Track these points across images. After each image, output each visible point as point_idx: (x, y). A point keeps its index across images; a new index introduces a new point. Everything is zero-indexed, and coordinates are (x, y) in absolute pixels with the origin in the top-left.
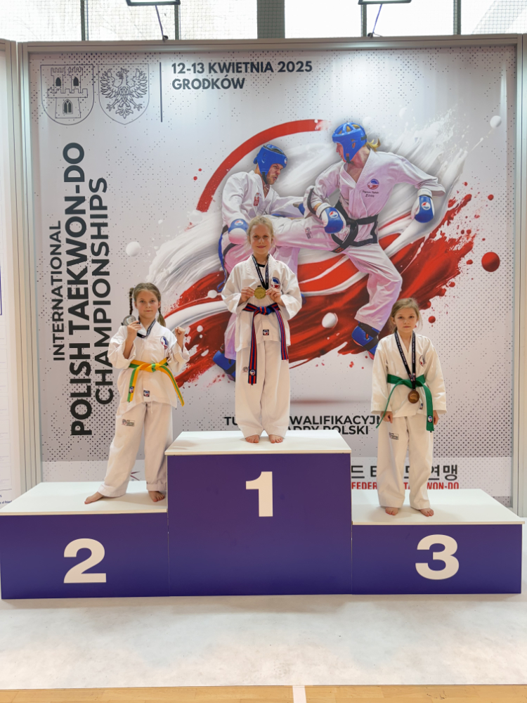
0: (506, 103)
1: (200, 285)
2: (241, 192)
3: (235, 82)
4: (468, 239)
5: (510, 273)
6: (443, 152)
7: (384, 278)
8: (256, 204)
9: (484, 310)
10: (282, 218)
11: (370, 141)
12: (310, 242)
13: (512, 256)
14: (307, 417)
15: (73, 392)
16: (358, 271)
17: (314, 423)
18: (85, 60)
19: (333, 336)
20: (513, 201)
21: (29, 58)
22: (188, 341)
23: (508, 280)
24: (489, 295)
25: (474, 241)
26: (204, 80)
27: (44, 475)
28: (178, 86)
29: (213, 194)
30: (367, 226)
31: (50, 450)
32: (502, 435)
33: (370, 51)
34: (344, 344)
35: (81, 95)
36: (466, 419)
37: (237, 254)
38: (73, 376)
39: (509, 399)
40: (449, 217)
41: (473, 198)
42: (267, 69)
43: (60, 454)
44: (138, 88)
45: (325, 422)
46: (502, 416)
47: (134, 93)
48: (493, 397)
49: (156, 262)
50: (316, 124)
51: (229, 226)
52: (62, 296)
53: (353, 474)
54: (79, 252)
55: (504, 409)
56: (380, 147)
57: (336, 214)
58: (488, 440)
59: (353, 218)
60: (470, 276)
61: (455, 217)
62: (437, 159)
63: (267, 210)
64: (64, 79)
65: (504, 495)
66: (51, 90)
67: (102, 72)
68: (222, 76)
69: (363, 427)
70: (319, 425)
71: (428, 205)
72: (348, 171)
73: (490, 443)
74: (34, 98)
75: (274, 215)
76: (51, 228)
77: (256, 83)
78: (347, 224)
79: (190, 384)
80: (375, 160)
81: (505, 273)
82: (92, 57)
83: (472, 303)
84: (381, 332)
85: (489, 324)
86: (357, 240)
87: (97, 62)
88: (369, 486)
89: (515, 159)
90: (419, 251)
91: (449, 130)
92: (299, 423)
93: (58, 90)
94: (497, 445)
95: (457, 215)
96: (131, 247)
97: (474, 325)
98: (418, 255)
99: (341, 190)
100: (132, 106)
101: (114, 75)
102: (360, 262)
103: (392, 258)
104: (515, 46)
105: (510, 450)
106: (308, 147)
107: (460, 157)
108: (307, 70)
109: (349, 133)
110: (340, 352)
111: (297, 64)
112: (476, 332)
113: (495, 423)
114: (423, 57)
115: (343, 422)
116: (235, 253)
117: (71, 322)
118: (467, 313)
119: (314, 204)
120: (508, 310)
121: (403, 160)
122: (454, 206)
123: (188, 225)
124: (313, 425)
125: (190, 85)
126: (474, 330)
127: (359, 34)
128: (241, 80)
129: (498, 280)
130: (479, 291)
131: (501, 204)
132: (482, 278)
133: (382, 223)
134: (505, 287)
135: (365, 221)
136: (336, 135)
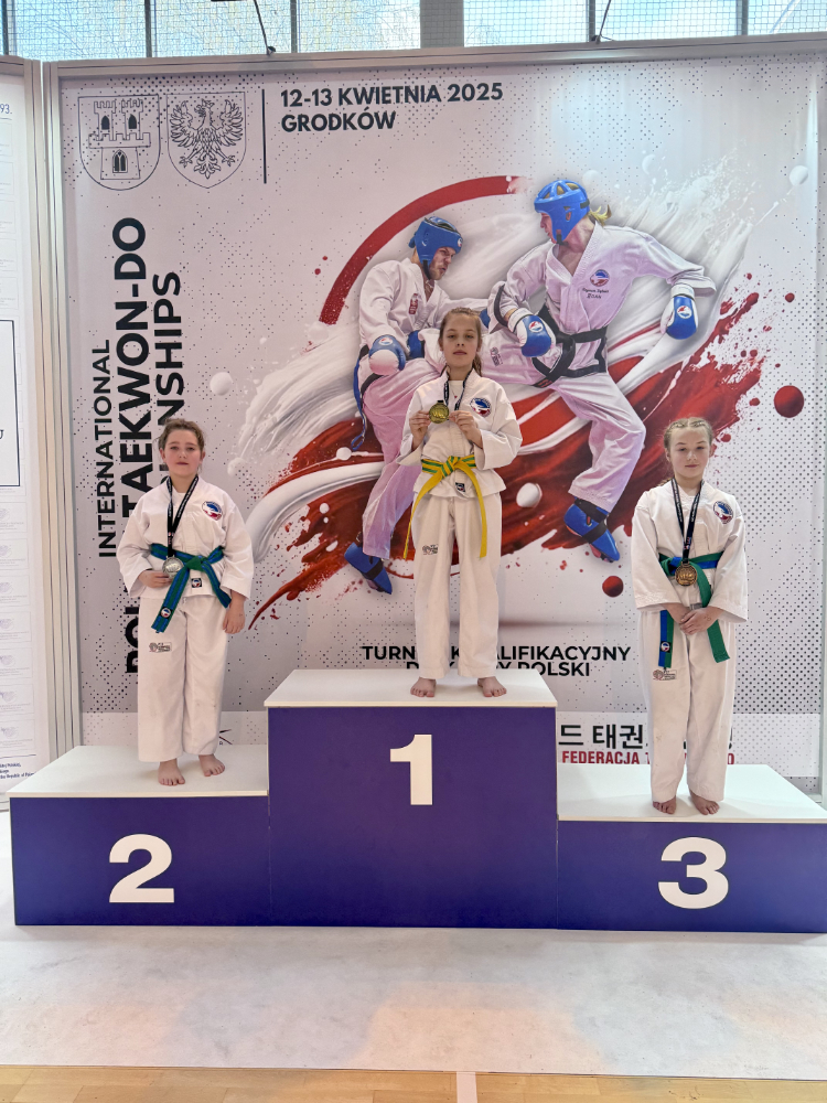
0: (815, 145)
1: (324, 440)
2: (389, 293)
3: (381, 118)
4: (752, 364)
5: (821, 419)
6: (712, 225)
7: (614, 427)
8: (412, 311)
9: (777, 479)
11: (595, 209)
12: (498, 371)
13: (824, 392)
15: (129, 605)
16: (573, 416)
18: (146, 88)
19: (533, 521)
21: (60, 87)
22: (306, 528)
23: (817, 431)
24: (785, 455)
25: (762, 369)
26: (331, 116)
27: (85, 736)
28: (291, 127)
29: (345, 296)
30: (589, 344)
31: (94, 694)
32: (805, 679)
33: (595, 65)
34: (553, 533)
35: (139, 143)
36: (747, 653)
37: (383, 390)
39: (818, 622)
40: (722, 330)
41: (760, 299)
42: (430, 97)
43: (109, 701)
44: (228, 131)
45: (520, 657)
46: (805, 649)
47: (222, 139)
48: (791, 618)
49: (255, 403)
50: (508, 183)
51: (370, 347)
52: (111, 457)
53: (559, 738)
54: (142, 389)
55: (809, 637)
56: (609, 219)
57: (541, 325)
59: (567, 333)
60: (755, 425)
61: (731, 330)
62: (703, 237)
63: (430, 320)
64: (114, 117)
65: (805, 775)
66: (93, 137)
67: (173, 106)
68: (358, 109)
69: (581, 664)
70: (512, 660)
71: (687, 310)
72: (559, 258)
73: (786, 691)
74: (69, 149)
76: (95, 351)
77: (413, 119)
78: (558, 342)
79: (309, 594)
80: (601, 241)
81: (813, 420)
82: (157, 82)
83: (757, 468)
84: (610, 514)
85: (785, 502)
86: (573, 367)
87: (164, 90)
88: (590, 758)
90: (673, 384)
91: (722, 190)
93: (105, 135)
94: (797, 695)
95: (734, 327)
96: (217, 381)
97: (761, 502)
98: (671, 391)
99: (547, 287)
100: (220, 158)
101: (191, 111)
102: (578, 403)
103: (629, 396)
105: (818, 704)
106: (495, 220)
107: (740, 233)
108: (493, 97)
109: (561, 197)
110: (545, 545)
111: (479, 87)
112: (765, 514)
113: (794, 660)
114: (681, 73)
115: (549, 656)
116: (378, 388)
117: (125, 498)
118: (749, 483)
119: (504, 311)
120: (816, 478)
121: (647, 239)
122: (730, 312)
123: (306, 345)
125: (309, 125)
126: (761, 510)
127: (583, 38)
128: (389, 114)
129: (801, 431)
130: (769, 447)
131: (807, 308)
132: (774, 427)
133: (614, 340)
134: (811, 442)
135: (585, 337)
136: (541, 200)
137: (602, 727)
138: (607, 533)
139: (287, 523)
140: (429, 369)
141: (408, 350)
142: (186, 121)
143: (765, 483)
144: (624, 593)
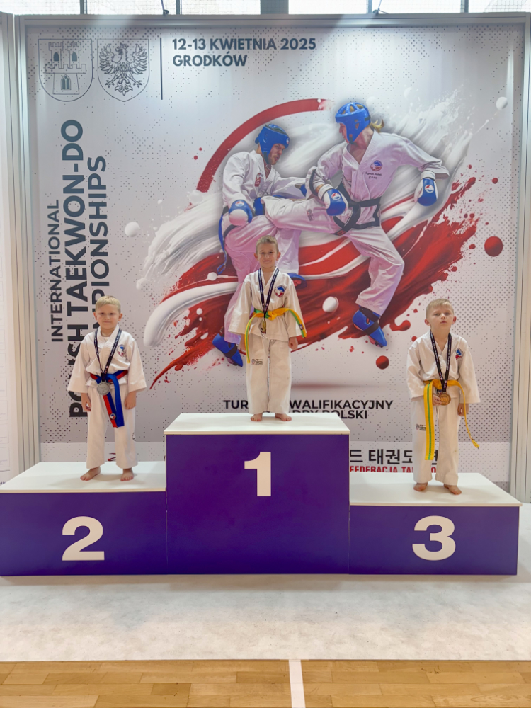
0: (512, 84)
1: (199, 267)
2: (242, 172)
3: (237, 59)
4: (471, 223)
5: (513, 258)
6: (447, 134)
7: (385, 262)
8: (257, 185)
9: (486, 295)
10: (283, 200)
11: (374, 121)
12: (312, 224)
13: (515, 241)
14: (307, 402)
17: (313, 407)
18: (83, 34)
19: (333, 320)
20: (517, 185)
21: (26, 32)
22: (188, 324)
23: (511, 266)
24: (491, 280)
25: (478, 225)
26: (205, 56)
27: (42, 456)
28: (179, 63)
29: (214, 174)
30: (369, 208)
31: (49, 431)
32: (501, 421)
33: (375, 29)
34: (346, 328)
35: (79, 71)
37: (238, 235)
38: (71, 358)
39: (509, 385)
40: (453, 200)
41: (477, 181)
42: (269, 46)
43: (58, 435)
44: (138, 64)
45: (324, 406)
46: (502, 402)
47: (134, 70)
48: (493, 383)
49: (155, 243)
50: (319, 103)
51: (230, 207)
52: (60, 277)
53: (351, 458)
54: (79, 232)
55: (504, 395)
56: (384, 128)
57: (339, 195)
58: (487, 426)
59: (356, 200)
60: (472, 261)
61: (458, 201)
62: (442, 141)
63: (269, 190)
64: (62, 53)
65: (502, 480)
66: (48, 66)
67: (101, 47)
68: (223, 53)
69: (362, 411)
70: (318, 409)
71: (431, 188)
72: (351, 152)
73: (489, 428)
74: (32, 73)
75: (274, 196)
76: (49, 207)
77: (258, 60)
78: (349, 207)
79: (189, 367)
80: (378, 142)
81: (508, 258)
82: (90, 31)
83: (473, 288)
84: (381, 317)
85: (490, 310)
86: (359, 222)
87: (96, 36)
88: (367, 470)
89: (520, 141)
90: (422, 234)
91: (454, 111)
92: (298, 407)
93: (56, 65)
94: (496, 431)
95: (460, 199)
96: (130, 227)
97: (475, 310)
98: (420, 239)
99: (343, 171)
100: (132, 82)
101: (113, 51)
102: (362, 245)
104: (523, 25)
105: (509, 436)
106: (310, 127)
107: (465, 139)
108: (310, 48)
109: (352, 113)
110: (340, 336)
111: (301, 41)
112: (478, 317)
113: (494, 409)
114: (428, 36)
115: (342, 406)
116: (235, 234)
117: (69, 303)
118: (468, 298)
119: (316, 186)
120: (510, 295)
121: (406, 142)
122: (458, 189)
123: (188, 205)
124: (312, 409)
125: (191, 62)
126: (475, 315)
127: (364, 11)
128: (243, 57)
129: (501, 265)
130: (481, 275)
131: (505, 187)
132: (484, 263)
133: (385, 205)
134: (508, 273)
135: (367, 204)
136: (339, 115)
137: (374, 451)
138: (379, 328)
139: (175, 321)
140: (267, 222)
141: (254, 210)
142: (110, 57)
143: (478, 298)
144: (389, 366)
